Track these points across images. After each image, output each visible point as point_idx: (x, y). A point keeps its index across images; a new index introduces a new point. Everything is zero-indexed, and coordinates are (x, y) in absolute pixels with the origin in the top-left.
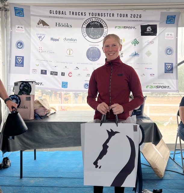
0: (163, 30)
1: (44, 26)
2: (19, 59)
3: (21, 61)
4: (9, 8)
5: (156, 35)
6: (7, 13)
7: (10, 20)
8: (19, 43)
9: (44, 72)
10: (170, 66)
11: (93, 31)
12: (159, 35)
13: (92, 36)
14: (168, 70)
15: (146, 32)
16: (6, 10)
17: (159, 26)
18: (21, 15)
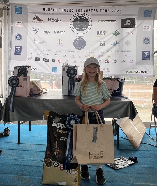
0: (141, 22)
1: (39, 21)
2: (18, 48)
3: (19, 50)
4: (10, 7)
5: (135, 27)
6: (8, 12)
7: (11, 17)
8: (18, 35)
9: (38, 59)
10: (148, 53)
11: (80, 25)
12: (137, 27)
13: (78, 29)
14: (145, 58)
15: (126, 25)
16: (8, 9)
17: (137, 19)
18: (20, 12)
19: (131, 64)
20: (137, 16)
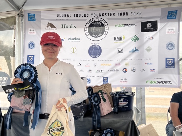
0: (164, 25)
3: (32, 59)
6: (23, 19)
8: (31, 43)
11: (95, 30)
12: (160, 30)
13: (94, 35)
16: (23, 16)
17: (159, 22)
18: (33, 19)
19: (153, 73)
20: (160, 19)
